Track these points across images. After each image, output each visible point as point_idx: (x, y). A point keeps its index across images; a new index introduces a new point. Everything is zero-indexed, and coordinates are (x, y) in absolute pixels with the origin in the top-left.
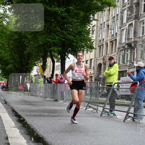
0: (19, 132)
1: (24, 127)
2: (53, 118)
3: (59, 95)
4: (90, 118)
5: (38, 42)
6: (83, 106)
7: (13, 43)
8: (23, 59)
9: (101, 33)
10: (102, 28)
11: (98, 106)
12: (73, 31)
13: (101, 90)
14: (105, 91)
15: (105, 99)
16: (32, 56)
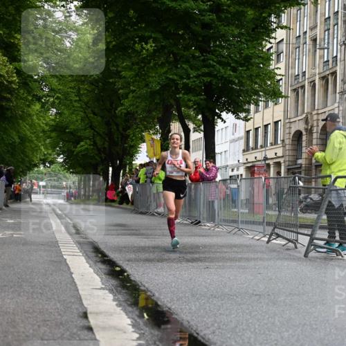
0: (114, 300)
1: (124, 287)
2: (190, 264)
3: (203, 211)
4: (279, 263)
5: (147, 85)
6: (262, 235)
7: (89, 89)
8: (115, 127)
9: (299, 59)
10: (299, 47)
11: (298, 233)
12: (230, 57)
13: (302, 196)
14: (312, 196)
15: (313, 216)
16: (135, 119)
